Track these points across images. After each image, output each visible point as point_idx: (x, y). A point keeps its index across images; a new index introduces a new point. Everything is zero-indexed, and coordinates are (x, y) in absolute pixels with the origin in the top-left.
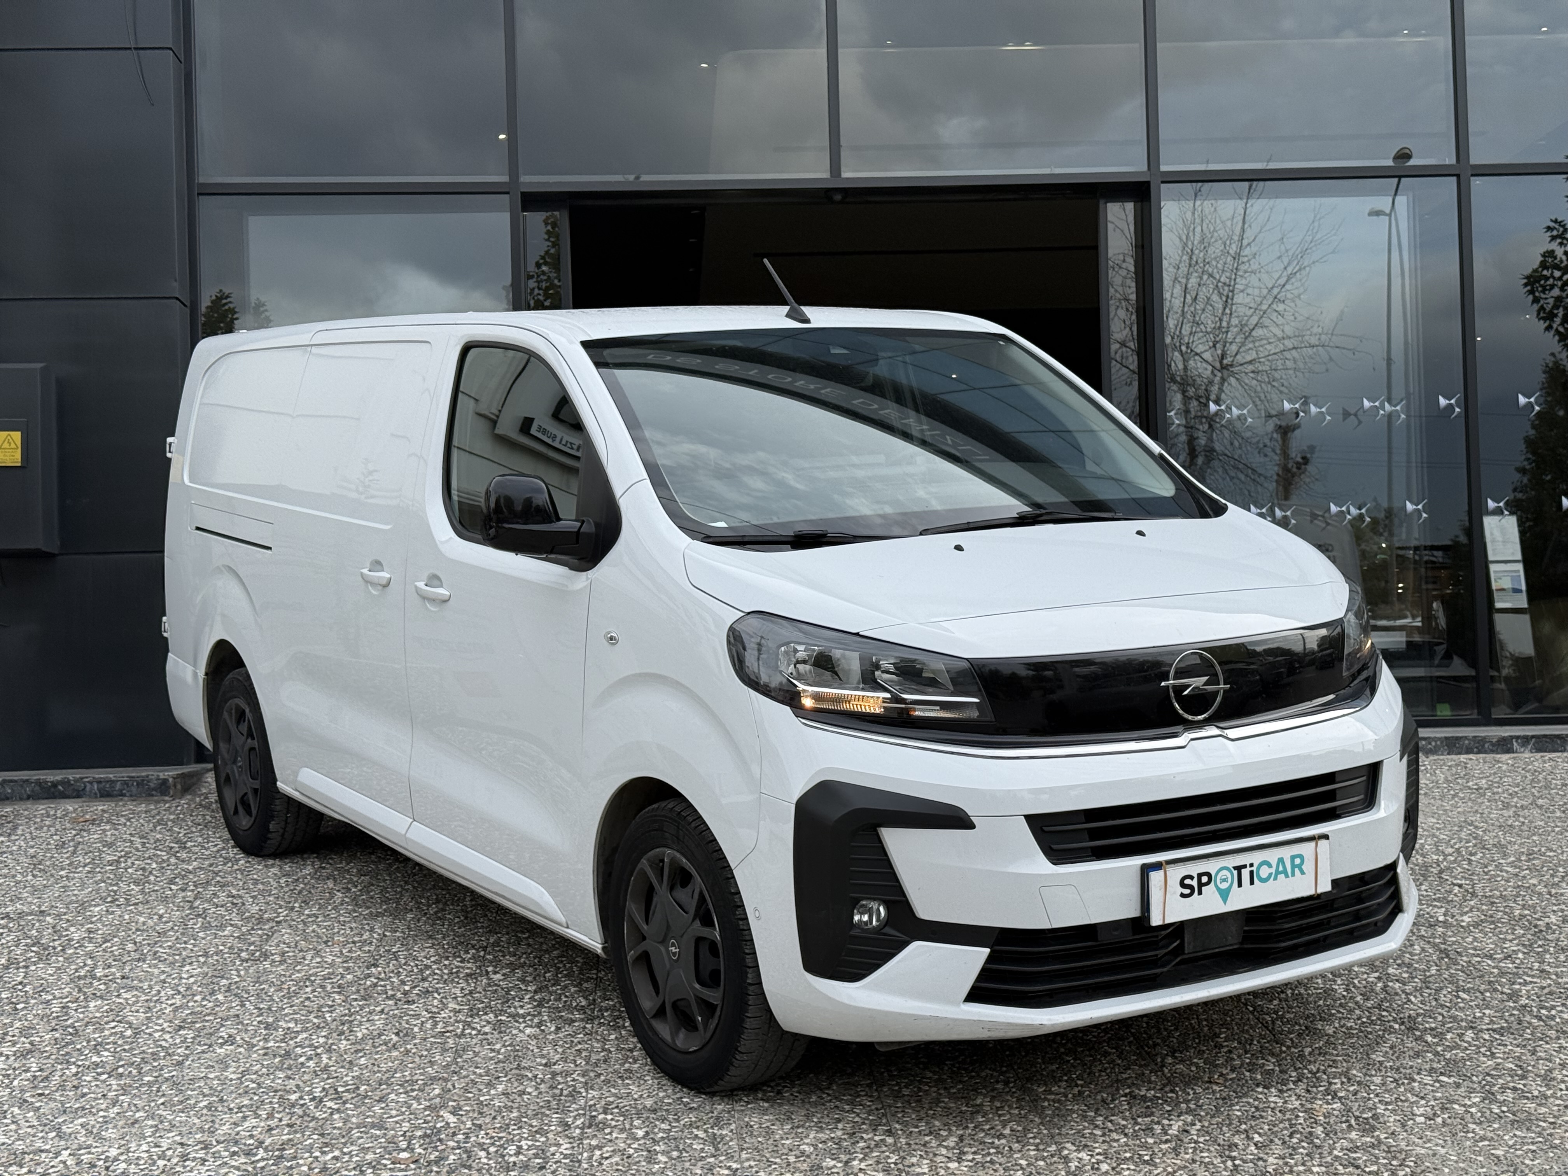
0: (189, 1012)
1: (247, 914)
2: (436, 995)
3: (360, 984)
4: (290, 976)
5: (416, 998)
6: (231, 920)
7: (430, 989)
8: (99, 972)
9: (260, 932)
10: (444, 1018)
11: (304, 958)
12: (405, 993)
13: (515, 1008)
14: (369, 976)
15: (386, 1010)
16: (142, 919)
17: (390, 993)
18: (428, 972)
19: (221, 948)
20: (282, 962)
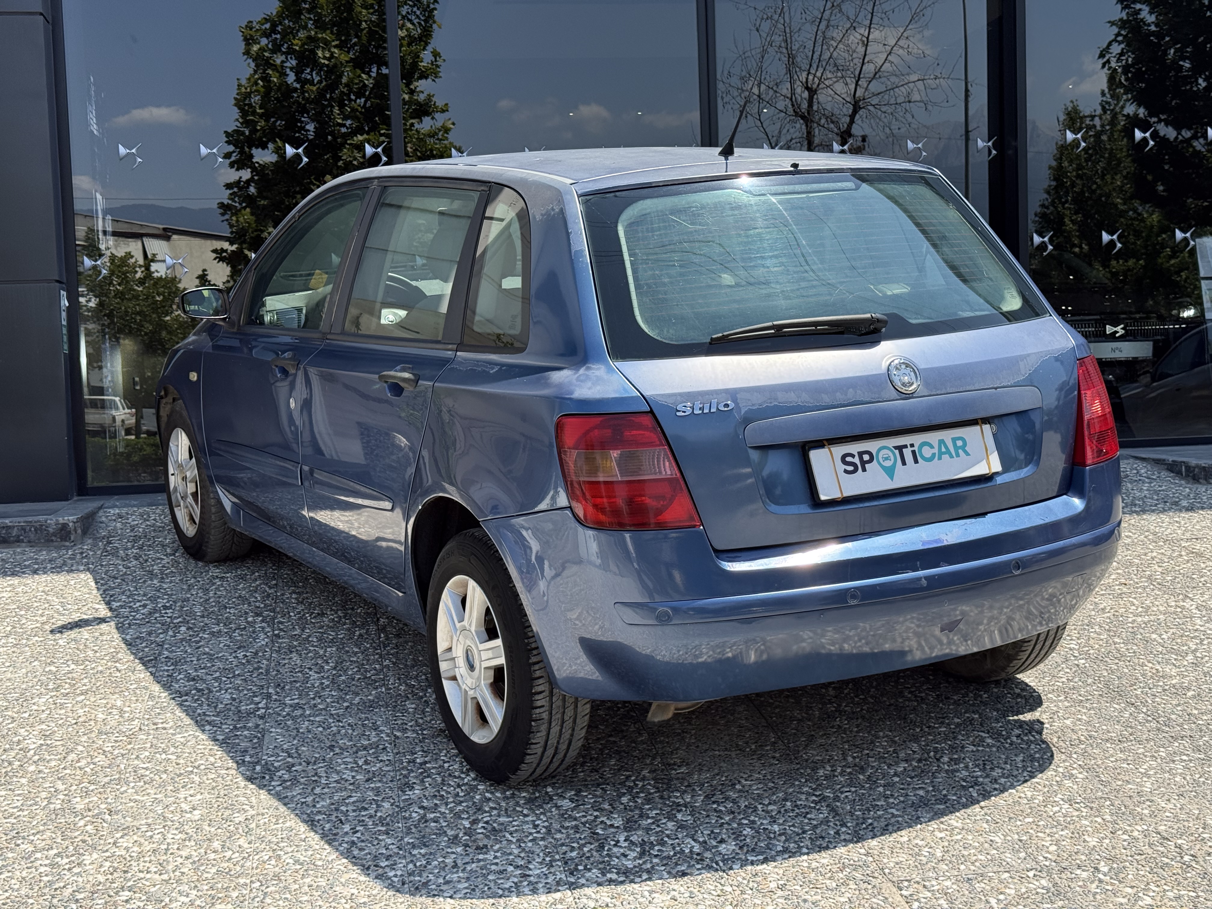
0: (214, 870)
1: (220, 706)
2: (508, 835)
3: (405, 818)
4: (314, 806)
5: (486, 841)
6: (204, 714)
7: (495, 825)
8: (80, 804)
9: (246, 733)
10: (539, 876)
11: (316, 774)
12: (469, 832)
13: (618, 858)
14: (410, 803)
15: (459, 862)
16: (101, 716)
17: (450, 833)
18: (478, 797)
19: (212, 759)
20: (295, 781)
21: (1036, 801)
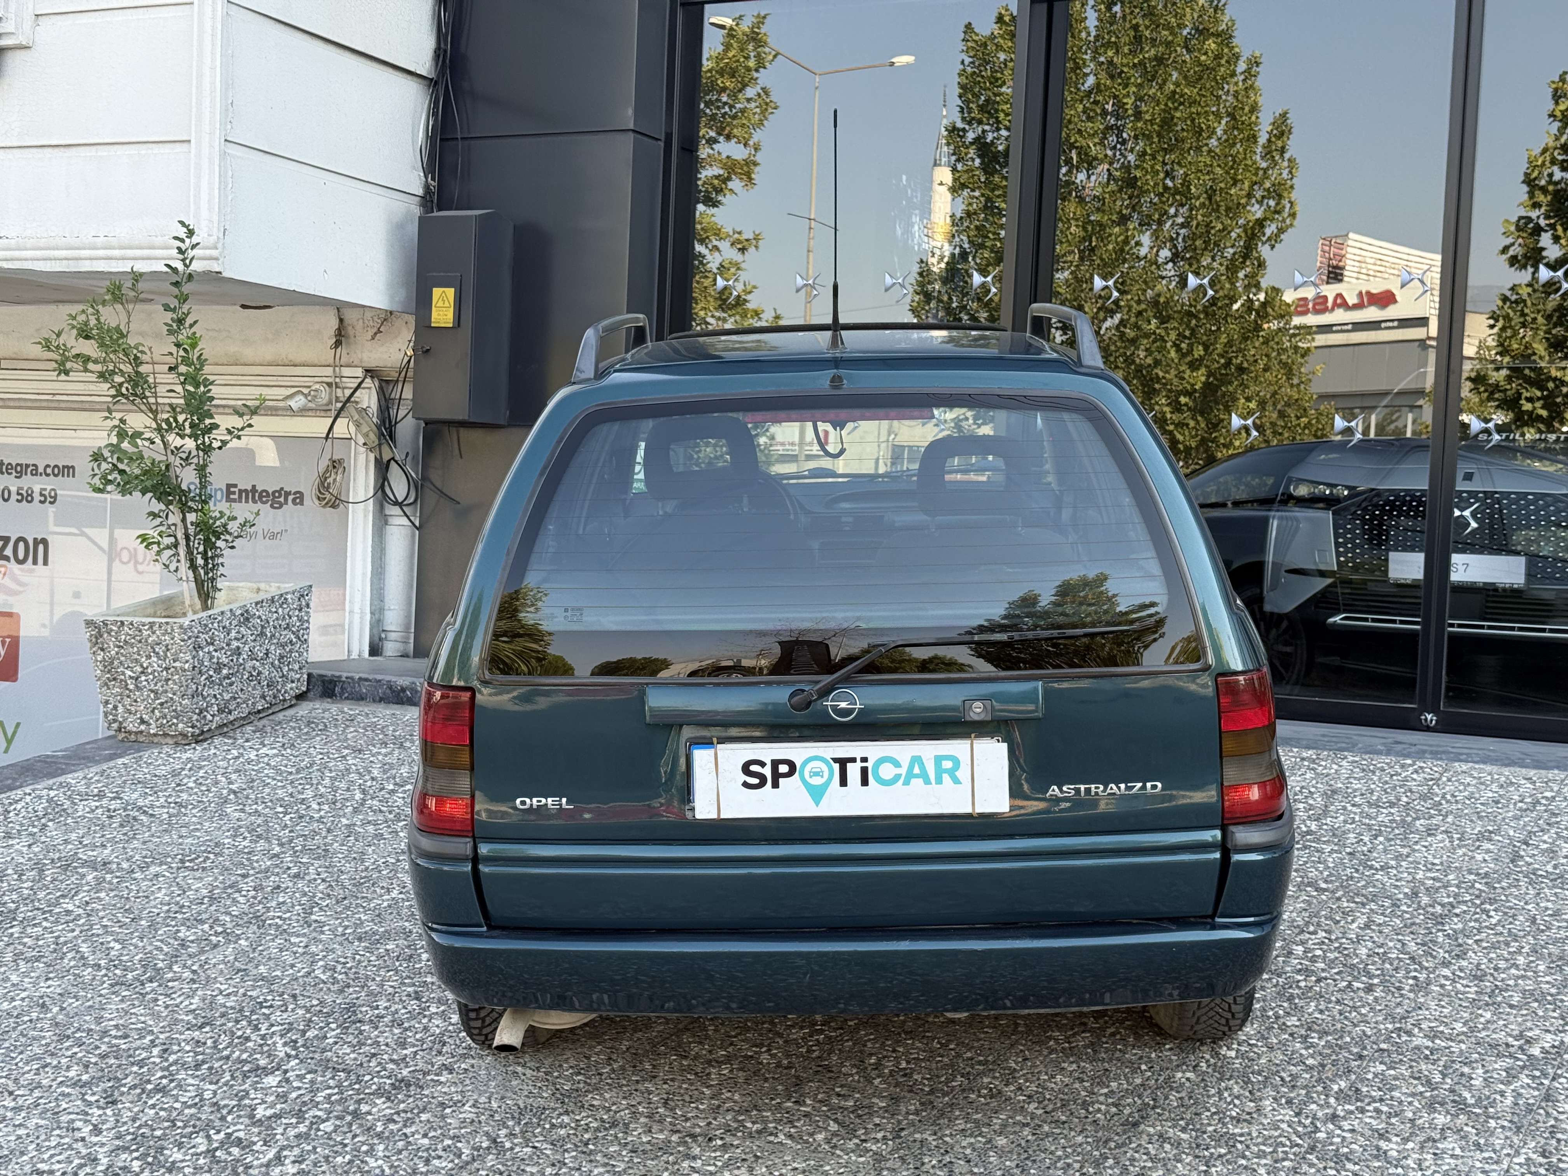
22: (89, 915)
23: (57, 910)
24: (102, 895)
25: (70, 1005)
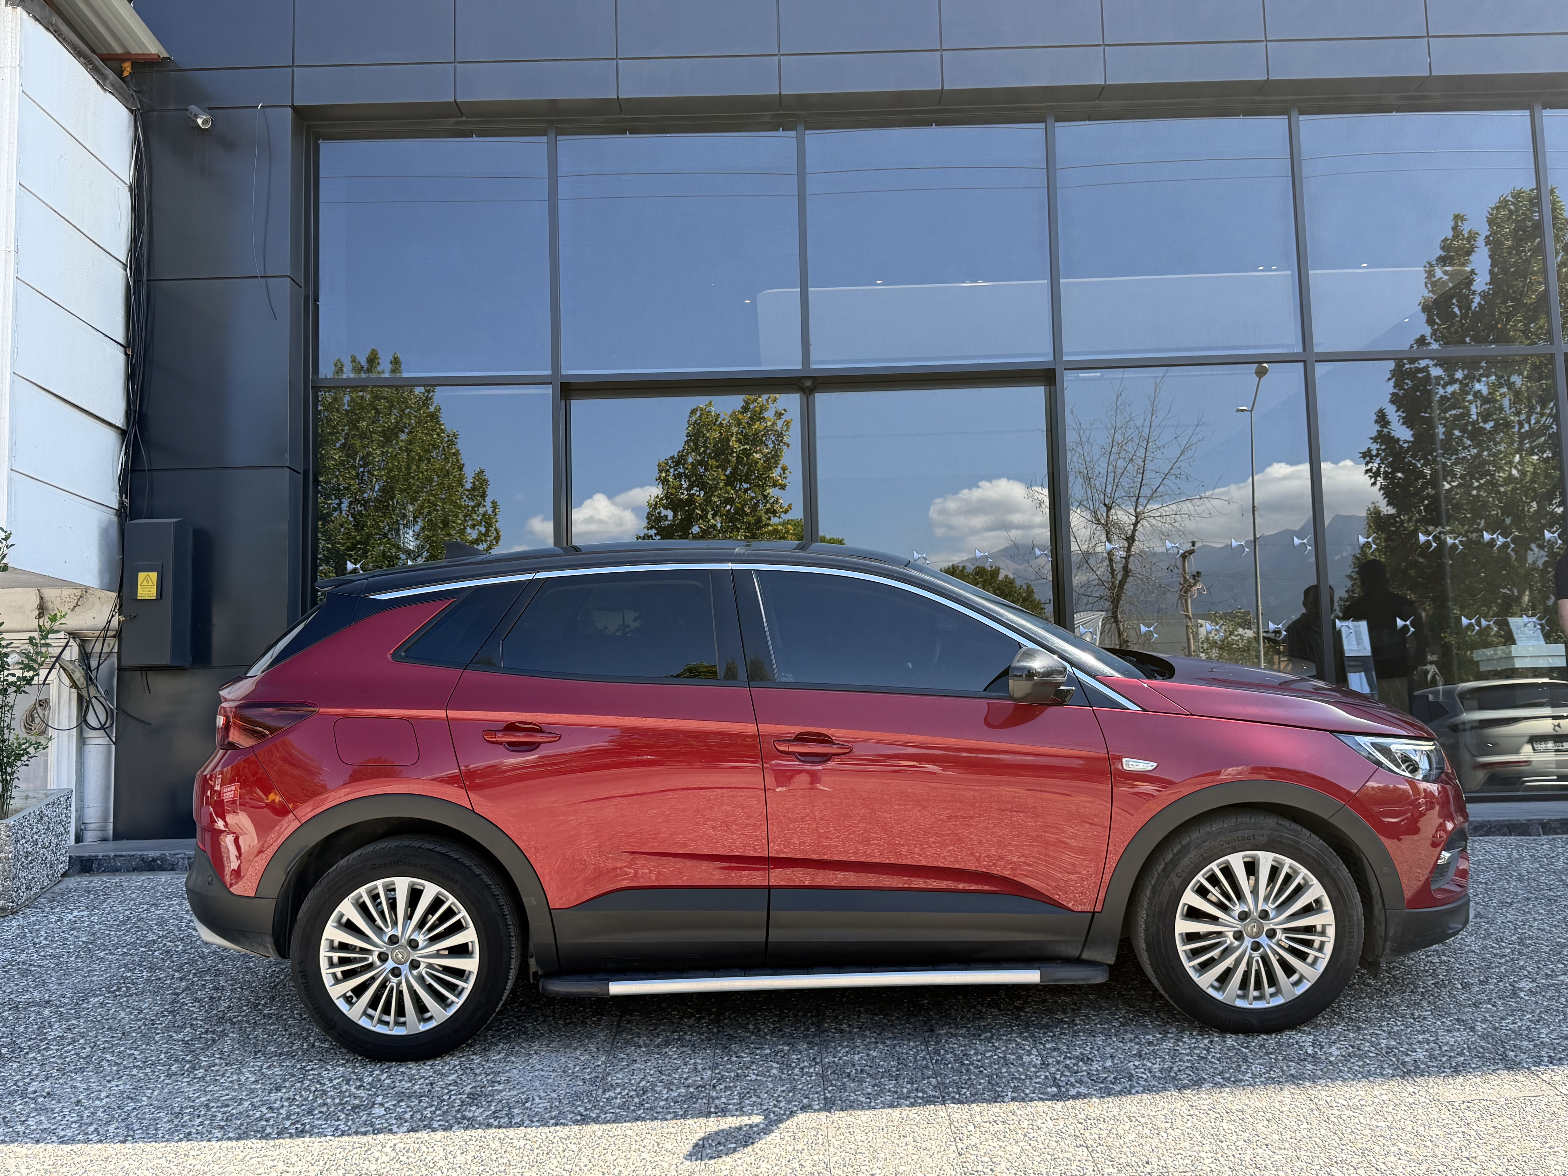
21: (755, 1129)
22: (83, 1037)
23: (49, 1038)
24: (74, 1022)
25: (152, 1093)
